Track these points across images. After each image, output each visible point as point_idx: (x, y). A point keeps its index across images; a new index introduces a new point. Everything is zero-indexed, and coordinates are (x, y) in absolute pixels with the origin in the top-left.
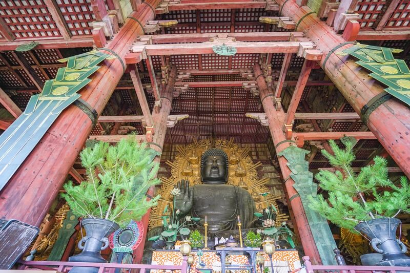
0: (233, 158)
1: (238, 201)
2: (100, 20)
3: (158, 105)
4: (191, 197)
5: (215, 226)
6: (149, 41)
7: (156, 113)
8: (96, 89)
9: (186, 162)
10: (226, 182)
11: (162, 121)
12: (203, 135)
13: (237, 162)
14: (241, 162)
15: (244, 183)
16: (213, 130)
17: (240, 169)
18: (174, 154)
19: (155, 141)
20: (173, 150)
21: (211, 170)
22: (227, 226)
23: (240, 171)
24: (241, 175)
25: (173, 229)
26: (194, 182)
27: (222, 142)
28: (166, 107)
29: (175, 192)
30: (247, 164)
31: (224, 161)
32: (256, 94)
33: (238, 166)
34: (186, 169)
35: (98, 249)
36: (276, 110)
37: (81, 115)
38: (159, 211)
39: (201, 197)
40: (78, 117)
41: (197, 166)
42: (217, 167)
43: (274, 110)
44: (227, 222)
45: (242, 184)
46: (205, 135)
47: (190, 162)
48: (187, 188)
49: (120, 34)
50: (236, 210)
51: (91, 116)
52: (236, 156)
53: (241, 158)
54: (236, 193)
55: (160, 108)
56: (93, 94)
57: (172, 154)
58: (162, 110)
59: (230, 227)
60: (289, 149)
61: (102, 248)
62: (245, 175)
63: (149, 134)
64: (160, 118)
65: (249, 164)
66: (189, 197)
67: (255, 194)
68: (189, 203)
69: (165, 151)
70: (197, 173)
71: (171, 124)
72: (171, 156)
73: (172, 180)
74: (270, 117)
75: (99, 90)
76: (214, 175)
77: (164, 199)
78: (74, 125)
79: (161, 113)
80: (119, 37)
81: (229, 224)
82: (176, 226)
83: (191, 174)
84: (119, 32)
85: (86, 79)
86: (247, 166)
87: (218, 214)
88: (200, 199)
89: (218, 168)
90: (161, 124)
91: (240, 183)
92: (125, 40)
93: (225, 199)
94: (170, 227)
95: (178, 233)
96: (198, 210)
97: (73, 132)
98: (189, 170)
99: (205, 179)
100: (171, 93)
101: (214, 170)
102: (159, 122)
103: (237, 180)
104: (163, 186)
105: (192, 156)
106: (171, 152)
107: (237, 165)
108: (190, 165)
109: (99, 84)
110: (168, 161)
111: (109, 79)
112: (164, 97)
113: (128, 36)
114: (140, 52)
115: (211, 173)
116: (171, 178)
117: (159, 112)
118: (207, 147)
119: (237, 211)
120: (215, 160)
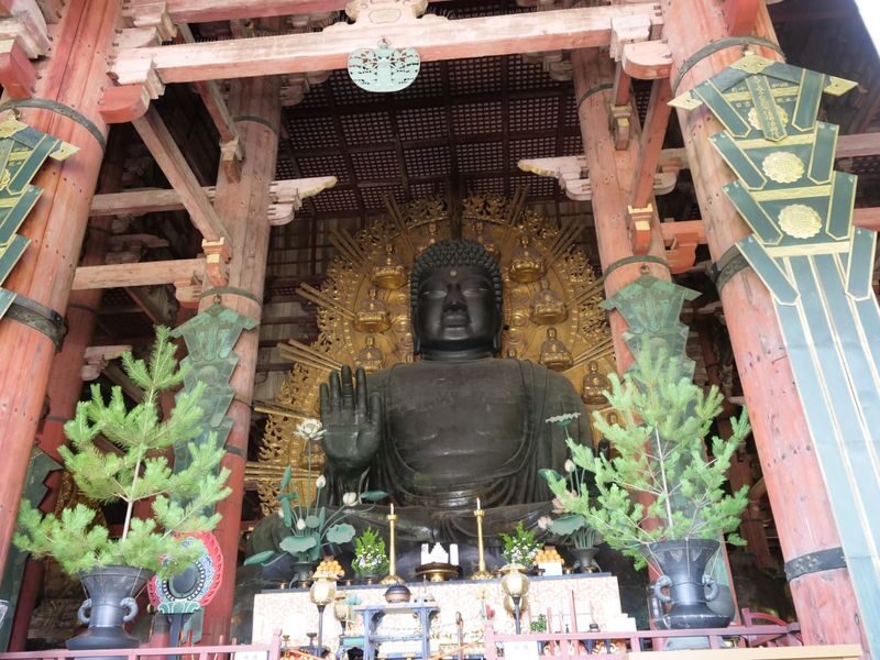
0: (526, 263)
1: (530, 412)
2: (4, 14)
3: (231, 158)
4: (376, 416)
5: (460, 493)
6: (163, 24)
7: (230, 181)
8: (44, 250)
9: (367, 284)
10: (497, 352)
11: (251, 210)
12: (421, 182)
13: (538, 276)
14: (550, 274)
15: (562, 348)
16: (454, 161)
17: (548, 298)
18: (325, 255)
19: (234, 282)
20: (320, 240)
21: (442, 318)
22: (495, 491)
23: (548, 306)
24: (550, 320)
25: (309, 531)
26: (396, 350)
27: (486, 204)
28: (262, 156)
29: (308, 430)
30: (573, 279)
31: (484, 285)
32: (561, 78)
33: (542, 289)
34: (368, 310)
35: (119, 620)
36: (617, 149)
37: (25, 337)
38: (288, 452)
39: (412, 407)
40: (19, 346)
41: (402, 296)
42: (461, 307)
43: (608, 146)
44: (496, 479)
45: (554, 348)
46: (425, 182)
47: (379, 285)
48: (362, 390)
49: (68, 22)
50: (523, 439)
51: (47, 330)
52: (535, 253)
53: (551, 260)
54: (525, 387)
55: (239, 163)
56: (40, 269)
57: (319, 256)
58: (247, 168)
59: (505, 496)
60: (638, 288)
61: (126, 618)
62: (567, 316)
63: (213, 265)
64: (246, 199)
65: (581, 280)
66: (369, 415)
67: (596, 381)
68: (371, 434)
69: (293, 245)
70: (403, 319)
71: (283, 214)
72: (314, 260)
73: (323, 348)
74: (595, 172)
75: (52, 249)
76: (455, 334)
77: (303, 414)
78: (16, 369)
79: (246, 179)
80: (70, 40)
81: (501, 485)
82: (315, 521)
83: (385, 327)
84: (64, 13)
85: (13, 236)
86: (573, 286)
87: (468, 456)
88: (412, 412)
89: (465, 308)
90: (249, 222)
91: (545, 347)
92: (88, 42)
93: (489, 408)
94: (301, 525)
95: (324, 540)
96: (406, 446)
97: (18, 386)
98: (375, 312)
99: (428, 346)
100: (271, 95)
101: (451, 317)
102: (242, 213)
103: (539, 334)
104: (297, 371)
105: (383, 265)
106: (314, 247)
107: (537, 287)
108: (381, 295)
109: (48, 233)
110: (304, 285)
111: (68, 206)
112: (249, 118)
113: (95, 18)
114: (140, 84)
115: (443, 326)
116: (317, 344)
117: (239, 179)
118: (432, 228)
119: (527, 444)
120: (454, 282)
